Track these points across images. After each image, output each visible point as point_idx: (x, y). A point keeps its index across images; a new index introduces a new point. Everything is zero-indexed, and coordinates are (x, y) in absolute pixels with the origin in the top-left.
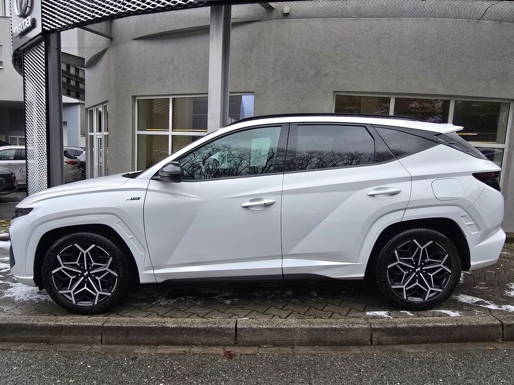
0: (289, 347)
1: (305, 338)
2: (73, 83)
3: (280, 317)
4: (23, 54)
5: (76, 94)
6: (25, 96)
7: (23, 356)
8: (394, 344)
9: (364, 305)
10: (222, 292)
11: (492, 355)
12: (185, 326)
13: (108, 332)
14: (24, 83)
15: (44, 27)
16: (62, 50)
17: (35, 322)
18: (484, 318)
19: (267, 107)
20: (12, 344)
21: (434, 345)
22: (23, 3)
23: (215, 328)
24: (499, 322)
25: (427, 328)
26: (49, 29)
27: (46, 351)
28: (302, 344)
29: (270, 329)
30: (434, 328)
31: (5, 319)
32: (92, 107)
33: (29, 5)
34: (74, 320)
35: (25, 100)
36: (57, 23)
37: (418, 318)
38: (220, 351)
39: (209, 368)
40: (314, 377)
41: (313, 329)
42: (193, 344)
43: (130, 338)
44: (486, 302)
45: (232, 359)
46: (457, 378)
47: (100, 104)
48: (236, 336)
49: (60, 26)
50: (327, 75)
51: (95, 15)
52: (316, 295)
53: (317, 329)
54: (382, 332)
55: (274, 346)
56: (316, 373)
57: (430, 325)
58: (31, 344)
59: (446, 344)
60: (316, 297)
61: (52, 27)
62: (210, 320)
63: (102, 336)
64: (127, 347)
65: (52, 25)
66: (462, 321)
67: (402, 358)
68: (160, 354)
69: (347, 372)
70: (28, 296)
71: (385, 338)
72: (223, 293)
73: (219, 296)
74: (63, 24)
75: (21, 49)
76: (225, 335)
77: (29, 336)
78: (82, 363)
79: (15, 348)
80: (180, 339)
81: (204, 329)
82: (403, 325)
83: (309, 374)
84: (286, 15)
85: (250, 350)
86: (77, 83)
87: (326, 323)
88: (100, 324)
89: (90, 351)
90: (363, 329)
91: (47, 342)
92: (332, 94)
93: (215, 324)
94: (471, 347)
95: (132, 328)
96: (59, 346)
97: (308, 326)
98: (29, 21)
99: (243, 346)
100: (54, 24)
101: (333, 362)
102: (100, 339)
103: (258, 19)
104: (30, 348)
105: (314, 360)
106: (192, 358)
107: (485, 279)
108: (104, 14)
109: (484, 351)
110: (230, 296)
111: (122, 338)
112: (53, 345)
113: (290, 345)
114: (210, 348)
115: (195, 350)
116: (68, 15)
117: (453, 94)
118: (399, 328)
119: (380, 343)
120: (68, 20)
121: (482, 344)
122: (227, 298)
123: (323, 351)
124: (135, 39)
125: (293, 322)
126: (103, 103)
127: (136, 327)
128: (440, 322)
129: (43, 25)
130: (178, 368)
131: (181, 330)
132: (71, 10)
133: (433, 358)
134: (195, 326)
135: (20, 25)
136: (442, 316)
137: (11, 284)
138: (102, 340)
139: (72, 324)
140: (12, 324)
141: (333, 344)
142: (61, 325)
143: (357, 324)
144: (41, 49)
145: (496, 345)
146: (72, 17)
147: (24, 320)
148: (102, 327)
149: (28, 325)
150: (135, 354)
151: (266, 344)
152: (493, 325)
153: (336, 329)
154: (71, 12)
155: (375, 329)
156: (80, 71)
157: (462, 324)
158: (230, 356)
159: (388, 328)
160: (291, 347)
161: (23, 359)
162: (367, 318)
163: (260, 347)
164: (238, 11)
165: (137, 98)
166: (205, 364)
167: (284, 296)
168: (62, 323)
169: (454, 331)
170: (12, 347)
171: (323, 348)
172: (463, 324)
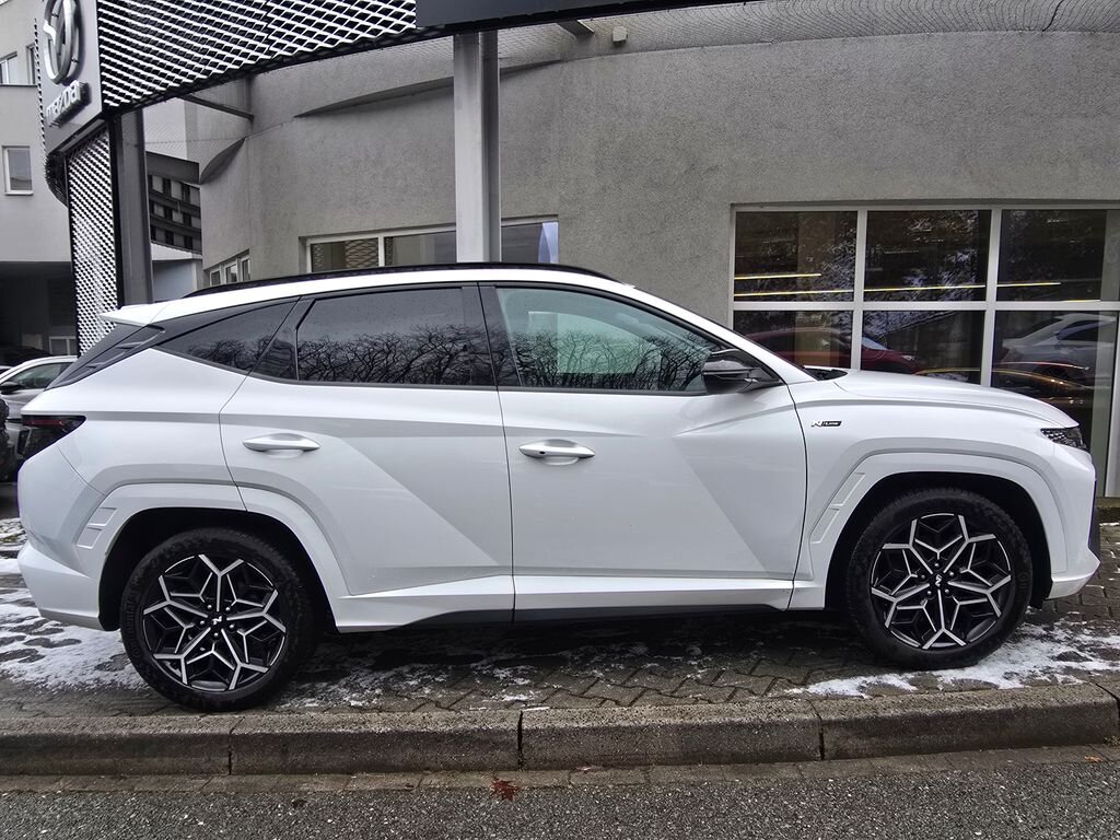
0: (637, 769)
1: (674, 749)
2: (177, 217)
3: (617, 703)
4: (67, 162)
5: (185, 241)
6: (73, 250)
7: (62, 804)
8: (873, 756)
9: (804, 671)
10: (493, 652)
11: (1098, 774)
12: (408, 728)
13: (244, 747)
14: (71, 221)
15: (106, 101)
16: (148, 148)
17: (87, 731)
18: (1077, 691)
19: (587, 246)
20: (38, 778)
21: (965, 756)
22: (63, 53)
23: (473, 731)
24: (1110, 698)
25: (945, 717)
26: (117, 105)
27: (111, 793)
28: (665, 761)
29: (595, 730)
30: (963, 716)
31: (24, 725)
32: (217, 266)
33: (75, 57)
34: (170, 724)
35: (73, 257)
36: (133, 91)
37: (925, 696)
38: (486, 781)
39: (459, 820)
40: (691, 833)
41: (691, 727)
42: (427, 769)
43: (291, 758)
44: (1082, 654)
45: (511, 799)
46: (1015, 827)
47: (232, 259)
48: (520, 748)
49: (139, 97)
50: (714, 169)
51: (210, 68)
52: (698, 651)
53: (699, 728)
54: (846, 728)
55: (606, 767)
56: (696, 825)
57: (953, 710)
58: (81, 778)
59: (990, 752)
60: (699, 657)
61: (123, 100)
62: (464, 713)
63: (230, 755)
64: (285, 780)
65: (122, 95)
66: (1027, 698)
67: (891, 785)
68: (354, 792)
69: (767, 820)
70: (76, 673)
71: (852, 743)
72: (495, 655)
73: (484, 662)
74: (146, 92)
75: (62, 150)
76: (496, 745)
77: (76, 761)
78: (186, 816)
79: (45, 787)
80: (399, 757)
81: (450, 735)
82: (891, 712)
83: (681, 827)
84: (619, 46)
85: (551, 779)
86: (187, 218)
87: (719, 712)
88: (225, 730)
89: (205, 790)
90: (803, 724)
91: (114, 773)
92: (728, 210)
93: (474, 722)
94: (1048, 758)
95: (294, 737)
96: (139, 782)
97: (678, 721)
98: (75, 91)
99: (536, 769)
100: (128, 93)
101: (735, 800)
102: (227, 763)
103: (558, 58)
104: (78, 788)
105: (692, 796)
106: (425, 800)
107: (1081, 603)
108: (230, 66)
109: (1080, 766)
110: (509, 660)
111: (273, 760)
112: (125, 778)
113: (640, 765)
114: (463, 777)
115: (433, 780)
116: (156, 72)
117: (996, 196)
118: (884, 719)
119: (841, 755)
120: (156, 82)
121: (1075, 749)
122: (501, 665)
123: (713, 776)
124: (301, 116)
125: (646, 713)
126: (239, 256)
127: (302, 734)
128: (975, 701)
129: (104, 97)
130: (394, 822)
131: (399, 738)
132: (161, 60)
133: (961, 784)
134: (431, 728)
135: (57, 100)
136: (980, 689)
137: (41, 650)
138: (230, 766)
139: (166, 731)
140: (39, 736)
141: (736, 760)
142: (141, 735)
143: (788, 712)
144: (102, 147)
145: (1106, 750)
146: (163, 75)
147: (65, 726)
148: (231, 736)
149: (73, 738)
150: (300, 793)
151: (588, 765)
152: (1097, 706)
153: (740, 725)
154: (162, 65)
155: (830, 724)
156: (192, 191)
157: (1025, 707)
158: (507, 792)
159: (857, 720)
160: (643, 768)
161: (61, 811)
162: (811, 700)
163: (573, 770)
164: (512, 42)
165: (310, 242)
166: (451, 812)
167: (627, 655)
168: (144, 731)
169: (1008, 723)
170: (41, 786)
171: (713, 769)
172: (1029, 704)
